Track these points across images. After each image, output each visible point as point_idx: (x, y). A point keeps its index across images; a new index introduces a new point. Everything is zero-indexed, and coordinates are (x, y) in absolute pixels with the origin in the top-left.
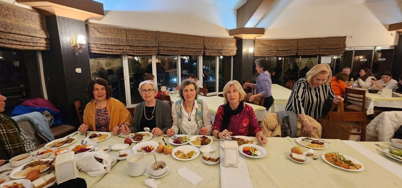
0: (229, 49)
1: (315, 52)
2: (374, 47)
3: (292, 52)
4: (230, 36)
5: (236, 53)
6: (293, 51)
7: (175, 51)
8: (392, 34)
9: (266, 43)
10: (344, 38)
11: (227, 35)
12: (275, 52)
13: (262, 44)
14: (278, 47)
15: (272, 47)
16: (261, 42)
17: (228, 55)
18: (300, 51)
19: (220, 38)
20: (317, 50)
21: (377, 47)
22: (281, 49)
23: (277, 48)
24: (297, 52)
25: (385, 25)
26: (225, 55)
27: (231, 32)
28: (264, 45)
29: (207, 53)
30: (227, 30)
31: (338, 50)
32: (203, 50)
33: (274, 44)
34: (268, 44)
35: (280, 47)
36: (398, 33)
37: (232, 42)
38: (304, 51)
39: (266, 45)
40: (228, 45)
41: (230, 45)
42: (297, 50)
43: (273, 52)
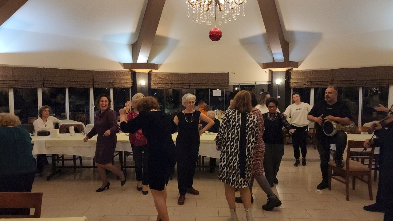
0: (122, 81)
1: (204, 86)
2: (255, 83)
4: (124, 69)
5: (131, 85)
6: (185, 85)
7: (60, 84)
8: (266, 72)
10: (227, 74)
11: (122, 69)
12: (170, 85)
14: (173, 80)
15: (167, 80)
16: (157, 76)
17: (122, 87)
18: (192, 84)
19: (111, 72)
20: (206, 85)
21: (256, 83)
22: (175, 83)
24: (189, 86)
25: (260, 64)
27: (125, 66)
29: (97, 85)
30: (121, 63)
31: (224, 84)
32: (92, 83)
33: (169, 78)
34: (163, 78)
35: (174, 80)
36: (270, 71)
37: (127, 75)
38: (196, 85)
39: (161, 78)
40: (122, 78)
41: (124, 78)
42: (190, 83)
43: (168, 85)
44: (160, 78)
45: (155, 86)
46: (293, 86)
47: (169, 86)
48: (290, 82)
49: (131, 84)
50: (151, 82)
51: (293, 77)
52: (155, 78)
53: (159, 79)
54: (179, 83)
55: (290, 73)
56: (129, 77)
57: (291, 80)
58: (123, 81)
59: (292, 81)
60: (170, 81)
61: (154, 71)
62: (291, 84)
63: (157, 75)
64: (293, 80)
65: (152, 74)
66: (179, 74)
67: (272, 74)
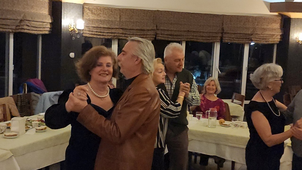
4: (270, 12)
26: (259, 42)
29: (227, 39)
30: (266, 3)
32: (220, 35)
40: (265, 27)
41: (268, 27)
49: (279, 37)
58: (266, 33)
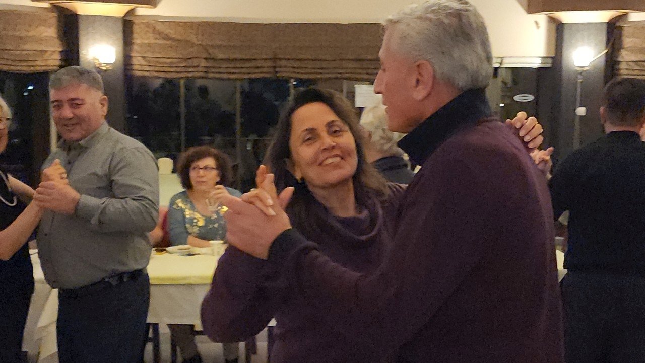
3: (258, 68)
6: (259, 64)
9: (172, 33)
12: (203, 63)
13: (159, 34)
14: (212, 46)
15: (193, 45)
16: (154, 28)
17: (25, 69)
18: (283, 63)
20: (335, 65)
22: (221, 56)
23: (207, 51)
24: (275, 67)
26: (12, 68)
28: (164, 39)
33: (200, 37)
34: (179, 38)
35: (219, 47)
36: (552, 20)
37: (43, 22)
38: (297, 64)
39: (170, 39)
42: (275, 59)
43: (195, 62)
44: (167, 37)
45: (148, 68)
46: (631, 72)
47: (200, 69)
48: (620, 59)
49: (58, 57)
50: (131, 50)
51: (628, 41)
52: (148, 38)
53: (161, 42)
54: (238, 56)
55: (621, 28)
56: (50, 31)
57: (623, 53)
58: (27, 47)
59: (626, 57)
60: (205, 48)
61: (143, 10)
62: (623, 66)
63: (152, 25)
64: (629, 53)
65: (136, 21)
66: (236, 24)
67: (559, 31)
